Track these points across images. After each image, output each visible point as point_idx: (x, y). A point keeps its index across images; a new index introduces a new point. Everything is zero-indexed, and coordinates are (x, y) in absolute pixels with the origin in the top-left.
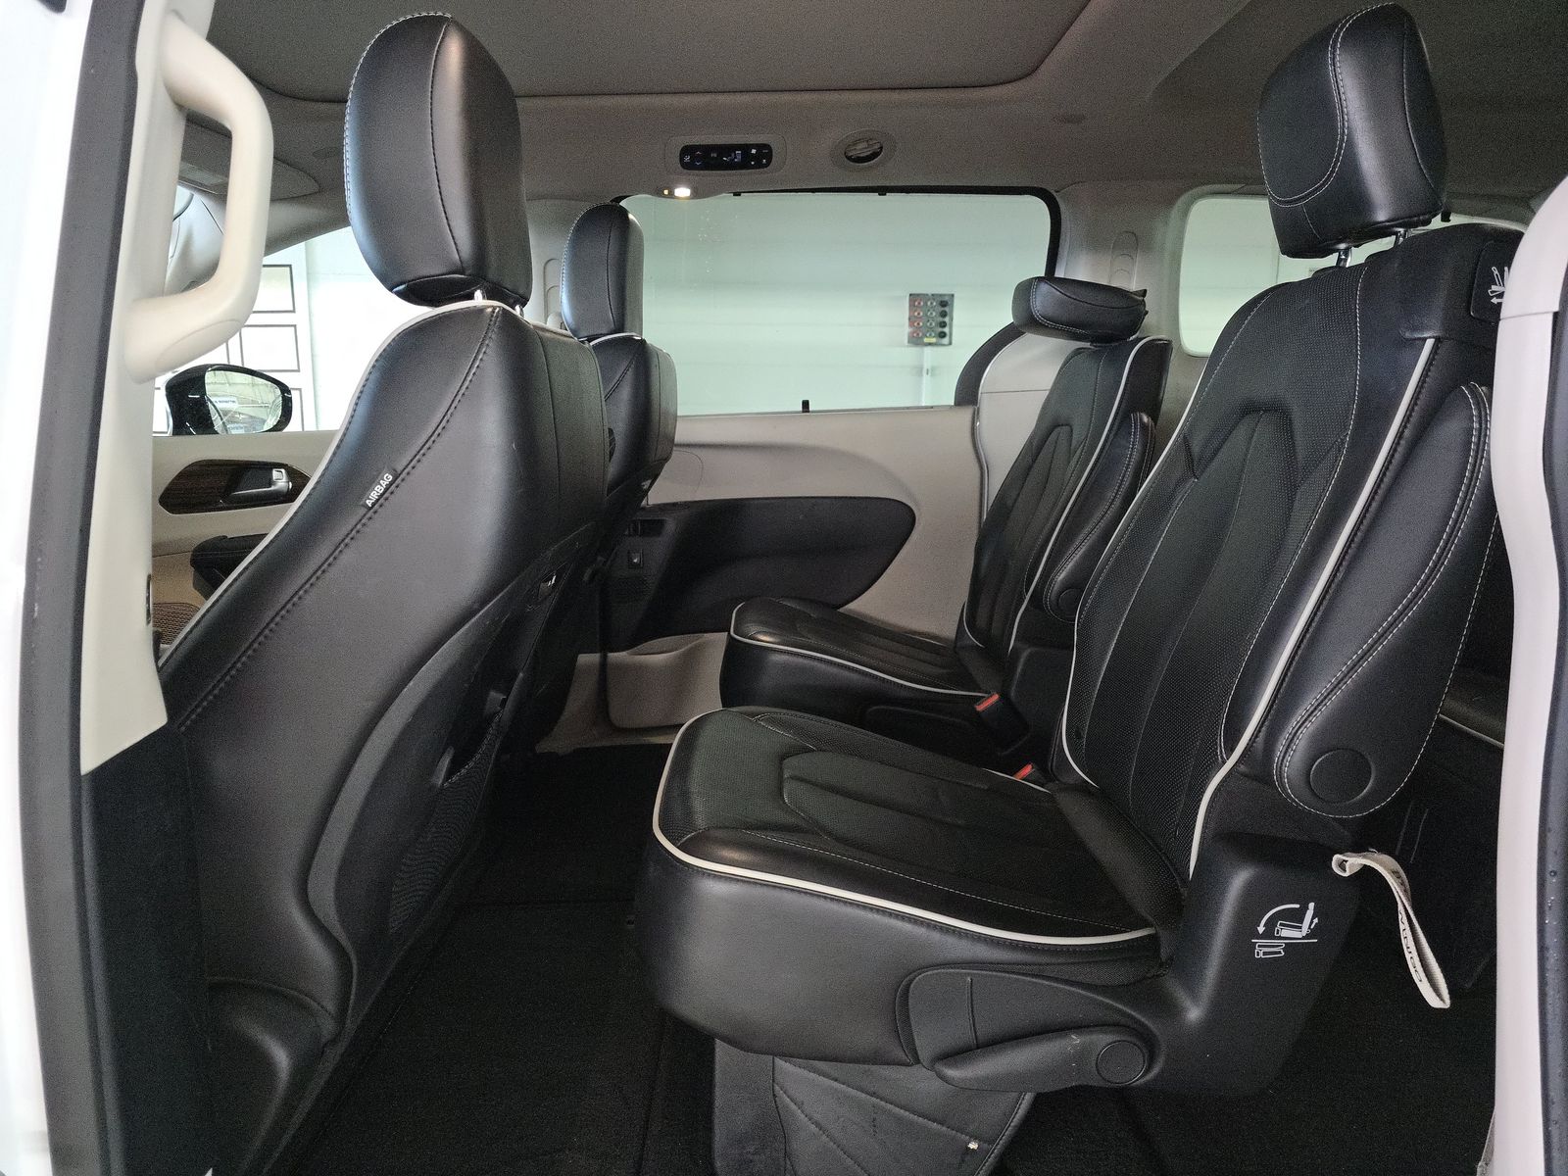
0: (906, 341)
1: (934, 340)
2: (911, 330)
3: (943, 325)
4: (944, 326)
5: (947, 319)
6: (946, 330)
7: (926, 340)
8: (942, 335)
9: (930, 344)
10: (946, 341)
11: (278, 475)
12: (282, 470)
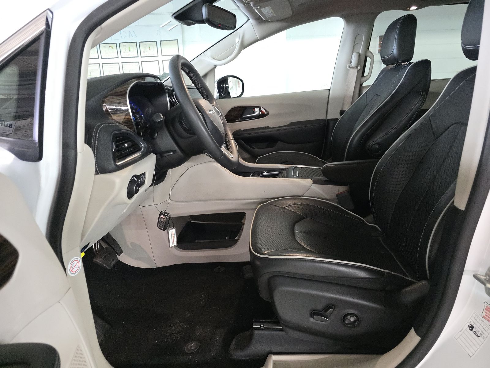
11: (257, 110)
12: (258, 108)
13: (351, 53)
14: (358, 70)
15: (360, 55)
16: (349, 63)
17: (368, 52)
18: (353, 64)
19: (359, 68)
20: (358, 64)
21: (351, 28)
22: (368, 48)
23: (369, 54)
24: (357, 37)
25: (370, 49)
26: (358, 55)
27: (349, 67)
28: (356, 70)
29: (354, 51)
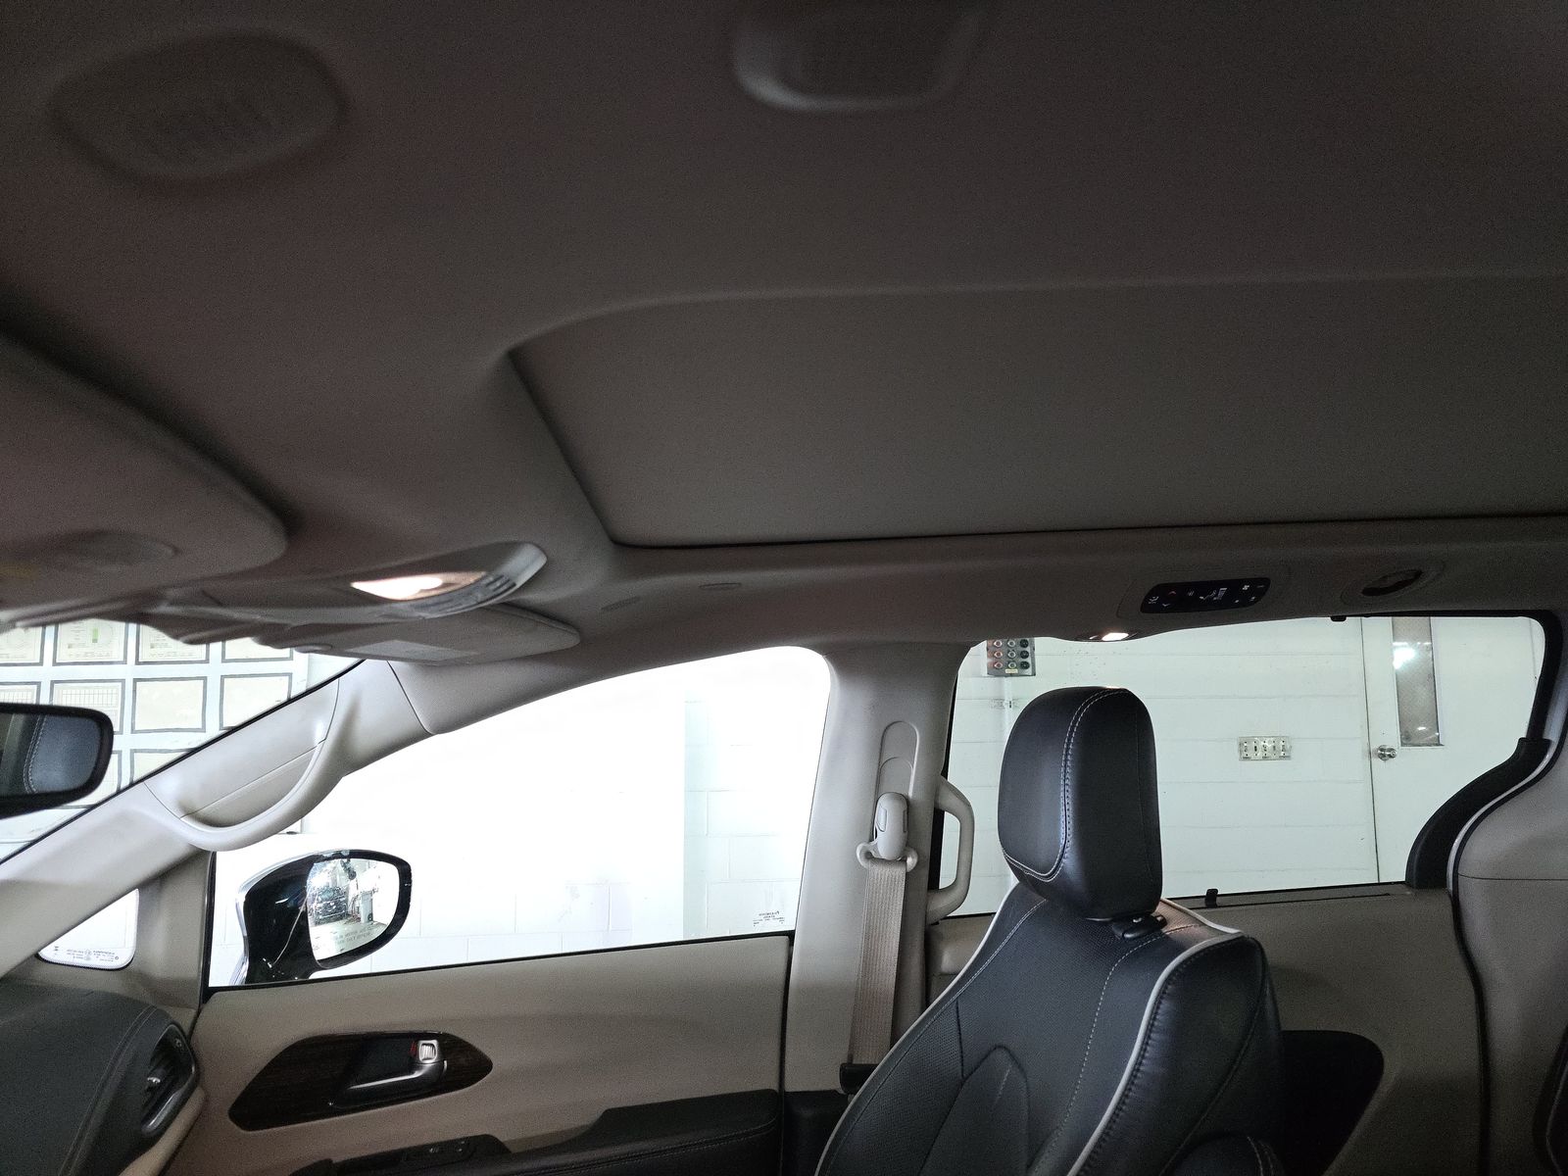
0: (985, 672)
1: (1016, 671)
2: (990, 660)
3: (1024, 655)
4: (1027, 657)
5: (1028, 649)
6: (1029, 660)
7: (1007, 671)
8: (1025, 666)
9: (1011, 675)
10: (1029, 671)
11: (428, 1054)
12: (434, 1042)
13: (872, 799)
14: (907, 874)
15: (908, 807)
16: (868, 838)
17: (944, 791)
18: (885, 843)
19: (911, 861)
20: (908, 843)
21: (862, 697)
22: (945, 773)
23: (946, 800)
24: (889, 731)
25: (951, 779)
26: (901, 807)
27: (868, 856)
28: (899, 873)
29: (884, 787)
